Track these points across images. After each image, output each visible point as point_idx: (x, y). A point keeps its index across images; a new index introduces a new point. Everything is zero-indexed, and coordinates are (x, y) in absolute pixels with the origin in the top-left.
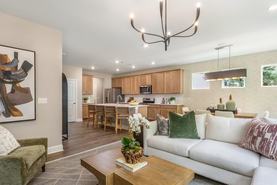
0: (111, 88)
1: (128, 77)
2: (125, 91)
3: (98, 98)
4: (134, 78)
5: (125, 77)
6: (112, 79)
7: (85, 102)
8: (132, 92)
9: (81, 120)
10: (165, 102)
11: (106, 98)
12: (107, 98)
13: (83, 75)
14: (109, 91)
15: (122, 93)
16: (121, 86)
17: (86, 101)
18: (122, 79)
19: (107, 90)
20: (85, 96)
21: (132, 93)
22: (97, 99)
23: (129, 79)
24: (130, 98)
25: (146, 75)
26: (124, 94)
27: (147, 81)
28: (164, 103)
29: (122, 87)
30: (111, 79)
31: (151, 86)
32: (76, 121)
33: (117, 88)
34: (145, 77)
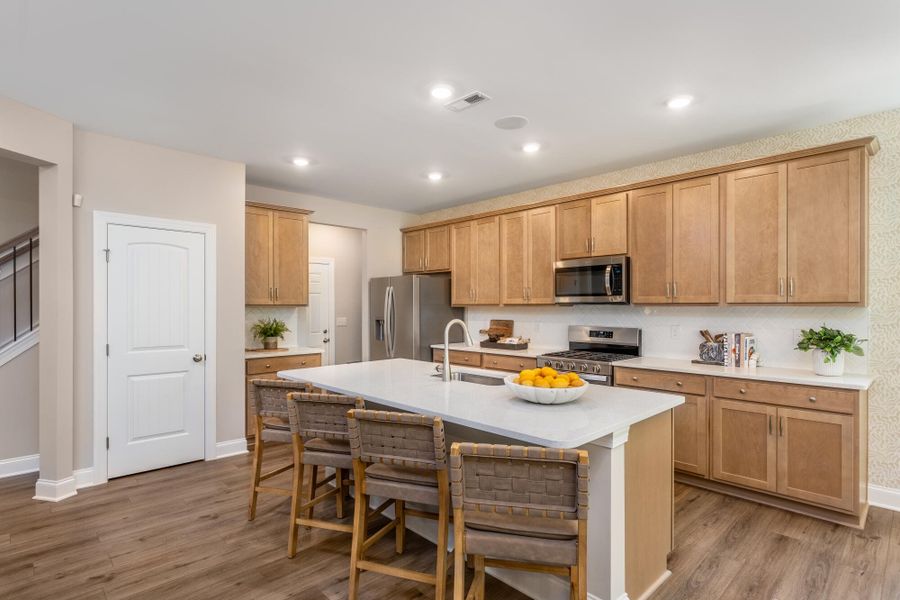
0: (401, 274)
1: (488, 217)
2: (469, 287)
3: (343, 320)
4: (519, 220)
5: (471, 219)
6: (405, 232)
7: (267, 347)
8: (505, 293)
9: (238, 447)
10: (729, 358)
11: (378, 321)
12: (379, 323)
13: (248, 204)
14: (390, 289)
15: (455, 301)
16: (450, 263)
17: (271, 340)
18: (454, 231)
19: (378, 285)
20: (269, 317)
21: (506, 300)
22: (337, 327)
23: (490, 229)
24: (494, 322)
25: (594, 201)
26: (464, 301)
27: (597, 234)
28: (720, 362)
29: (454, 270)
30: (400, 234)
31: (628, 260)
32: (207, 459)
33: (432, 274)
34: (589, 210)
